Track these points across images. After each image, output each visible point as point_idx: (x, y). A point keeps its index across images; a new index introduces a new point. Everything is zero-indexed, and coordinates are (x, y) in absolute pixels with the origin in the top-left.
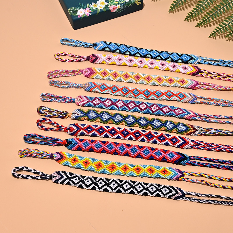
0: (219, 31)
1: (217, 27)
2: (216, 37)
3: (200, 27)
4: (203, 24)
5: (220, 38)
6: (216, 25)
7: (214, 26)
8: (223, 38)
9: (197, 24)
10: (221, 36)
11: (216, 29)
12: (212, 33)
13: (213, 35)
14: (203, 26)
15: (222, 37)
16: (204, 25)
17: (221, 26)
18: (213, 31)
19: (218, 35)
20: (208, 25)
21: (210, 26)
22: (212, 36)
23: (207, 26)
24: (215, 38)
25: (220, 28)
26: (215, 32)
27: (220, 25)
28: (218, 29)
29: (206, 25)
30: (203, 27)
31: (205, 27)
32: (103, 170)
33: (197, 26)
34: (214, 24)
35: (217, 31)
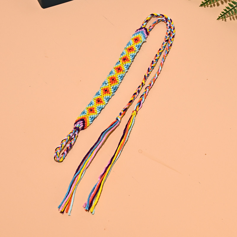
0: (230, 12)
1: (226, 7)
2: (226, 18)
3: (205, 7)
4: (208, 3)
5: (231, 20)
6: (225, 3)
7: (222, 5)
8: (234, 20)
9: (201, 3)
10: (231, 17)
11: (225, 10)
12: (221, 14)
13: (223, 16)
14: (209, 5)
15: (233, 18)
16: (210, 3)
17: (231, 6)
18: (223, 12)
19: (228, 16)
20: (216, 4)
21: (218, 5)
22: (221, 18)
23: (214, 5)
24: (225, 20)
25: (231, 8)
26: (225, 14)
27: (230, 4)
28: (228, 10)
29: (212, 5)
30: (209, 7)
31: (211, 6)
32: (113, 89)
33: (201, 5)
34: (222, 3)
35: (228, 12)
